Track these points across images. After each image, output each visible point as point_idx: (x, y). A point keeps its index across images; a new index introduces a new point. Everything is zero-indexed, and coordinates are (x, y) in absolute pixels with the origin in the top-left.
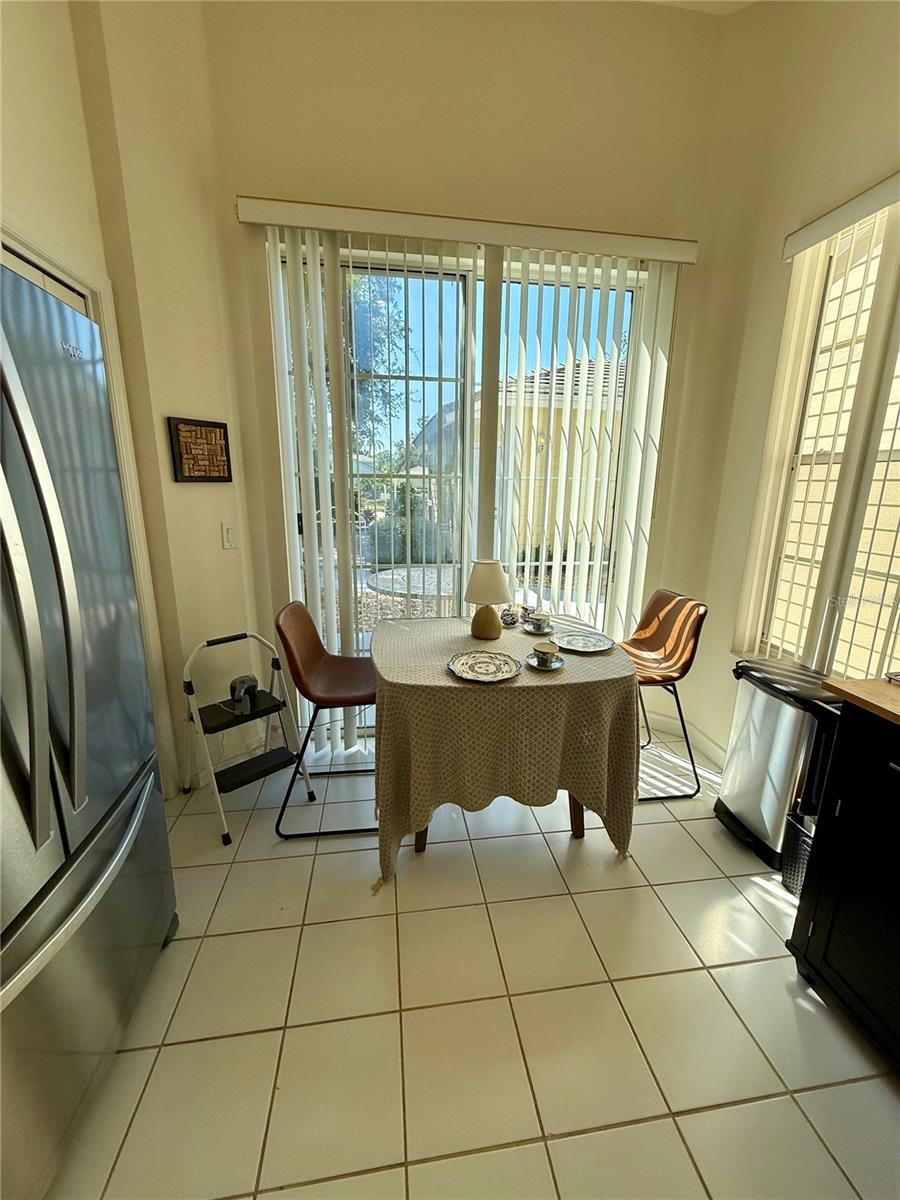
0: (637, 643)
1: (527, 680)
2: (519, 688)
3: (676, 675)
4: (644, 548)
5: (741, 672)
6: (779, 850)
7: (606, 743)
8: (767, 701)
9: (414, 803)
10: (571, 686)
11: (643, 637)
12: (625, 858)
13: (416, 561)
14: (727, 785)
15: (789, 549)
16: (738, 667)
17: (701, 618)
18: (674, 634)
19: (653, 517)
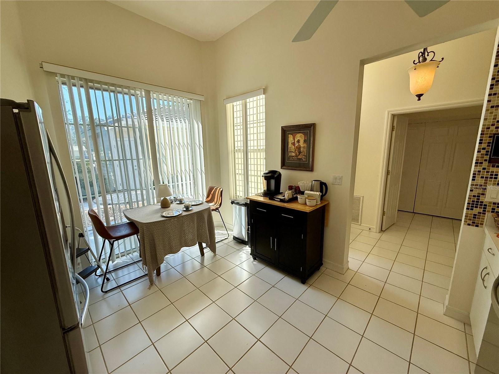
0: (207, 202)
1: (185, 213)
2: (184, 215)
3: (219, 207)
4: (204, 175)
5: (233, 203)
6: (247, 240)
7: (207, 225)
8: (239, 207)
9: (159, 256)
10: (196, 212)
11: (208, 200)
12: (216, 255)
13: (108, 192)
14: (235, 233)
15: (237, 172)
16: (232, 202)
17: (222, 191)
18: (216, 197)
19: (205, 167)
